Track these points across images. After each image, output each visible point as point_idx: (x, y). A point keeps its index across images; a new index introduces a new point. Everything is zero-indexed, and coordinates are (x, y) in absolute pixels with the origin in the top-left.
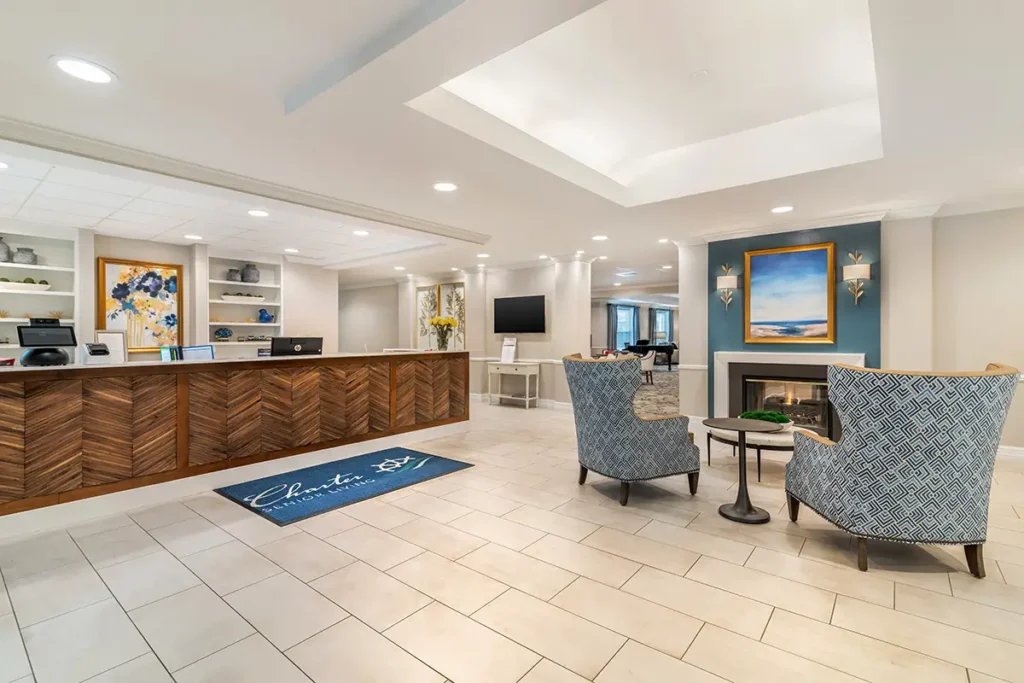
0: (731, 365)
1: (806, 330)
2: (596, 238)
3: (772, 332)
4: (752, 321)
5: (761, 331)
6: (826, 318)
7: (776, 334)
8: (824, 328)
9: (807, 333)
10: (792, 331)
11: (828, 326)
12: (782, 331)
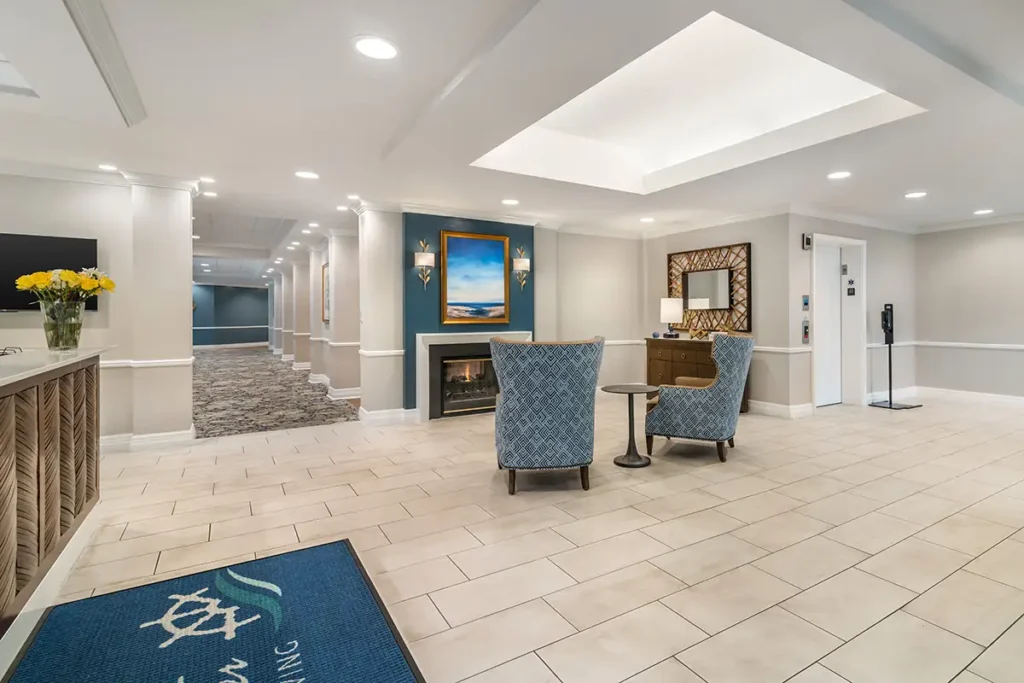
0: (431, 347)
1: (490, 311)
2: (301, 174)
3: (465, 312)
4: (449, 301)
5: (456, 312)
6: (503, 302)
7: (467, 315)
8: (501, 310)
9: (491, 314)
10: (480, 312)
11: (505, 309)
12: (472, 312)
